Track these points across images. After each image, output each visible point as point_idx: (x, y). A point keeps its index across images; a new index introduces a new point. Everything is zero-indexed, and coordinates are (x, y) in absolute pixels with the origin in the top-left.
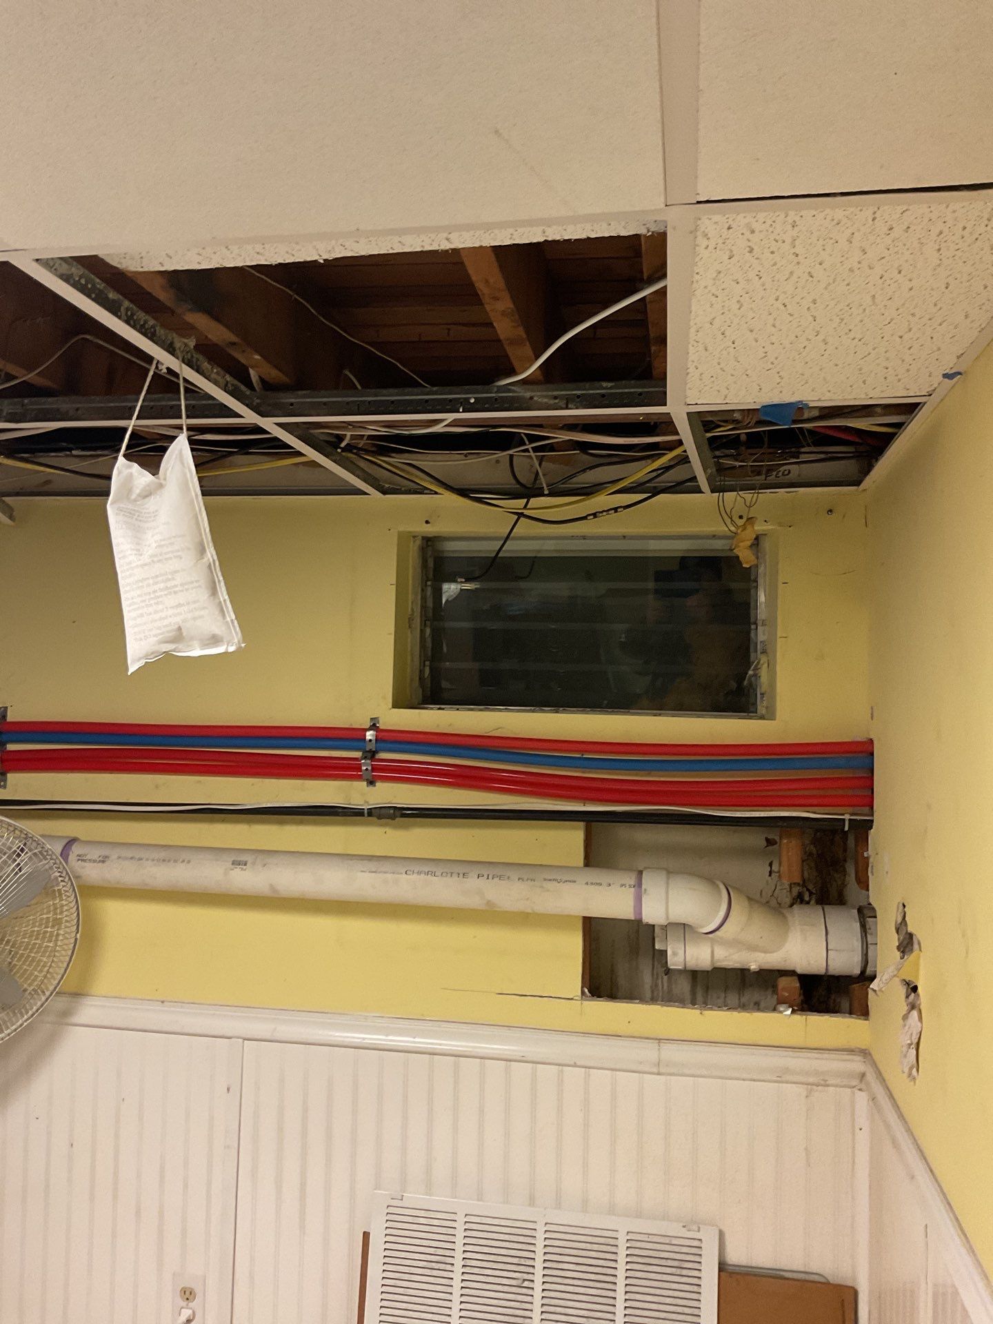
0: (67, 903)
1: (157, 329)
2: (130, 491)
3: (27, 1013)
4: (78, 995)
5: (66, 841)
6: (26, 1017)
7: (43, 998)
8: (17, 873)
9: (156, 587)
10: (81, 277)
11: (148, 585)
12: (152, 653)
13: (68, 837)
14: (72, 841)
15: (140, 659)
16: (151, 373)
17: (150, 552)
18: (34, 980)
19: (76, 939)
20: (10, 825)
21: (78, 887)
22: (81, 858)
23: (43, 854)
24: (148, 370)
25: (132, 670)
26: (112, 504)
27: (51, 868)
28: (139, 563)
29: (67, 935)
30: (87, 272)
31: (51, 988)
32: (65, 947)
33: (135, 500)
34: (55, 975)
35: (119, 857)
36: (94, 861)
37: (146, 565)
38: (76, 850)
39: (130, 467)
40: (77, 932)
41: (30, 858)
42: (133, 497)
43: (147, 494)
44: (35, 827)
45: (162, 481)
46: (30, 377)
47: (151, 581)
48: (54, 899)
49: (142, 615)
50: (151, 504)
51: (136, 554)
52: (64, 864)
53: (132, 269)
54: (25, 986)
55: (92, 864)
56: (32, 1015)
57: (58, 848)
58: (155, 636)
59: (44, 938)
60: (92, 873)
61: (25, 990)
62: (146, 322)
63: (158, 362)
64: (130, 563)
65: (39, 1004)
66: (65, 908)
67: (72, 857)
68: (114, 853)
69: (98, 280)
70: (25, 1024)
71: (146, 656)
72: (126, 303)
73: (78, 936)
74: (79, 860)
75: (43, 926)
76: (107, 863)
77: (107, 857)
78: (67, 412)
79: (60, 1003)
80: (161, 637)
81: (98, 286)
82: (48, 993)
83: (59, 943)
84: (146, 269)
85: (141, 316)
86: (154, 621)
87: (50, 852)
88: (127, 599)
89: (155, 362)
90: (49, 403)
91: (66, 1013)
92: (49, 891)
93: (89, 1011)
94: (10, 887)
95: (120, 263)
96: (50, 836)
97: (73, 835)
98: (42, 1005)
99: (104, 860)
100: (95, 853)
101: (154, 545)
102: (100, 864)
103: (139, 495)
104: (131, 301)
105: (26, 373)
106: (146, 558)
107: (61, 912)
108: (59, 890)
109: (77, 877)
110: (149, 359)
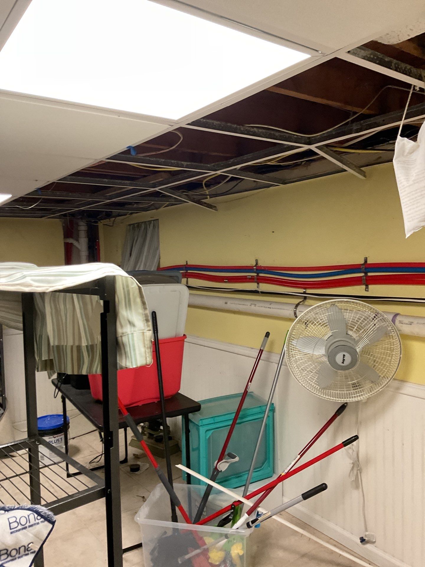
0: (396, 341)
1: (412, 70)
2: (404, 152)
3: (381, 385)
4: (403, 381)
5: (394, 314)
6: (380, 387)
7: (388, 380)
8: (373, 327)
9: (416, 195)
10: (371, 54)
11: (413, 195)
12: (416, 227)
13: (395, 313)
14: (396, 315)
15: (411, 231)
16: (411, 93)
17: (413, 179)
18: (383, 373)
19: (400, 357)
20: (368, 306)
21: (399, 334)
22: (401, 322)
23: (384, 320)
24: (409, 92)
25: (407, 236)
26: (395, 159)
27: (388, 326)
28: (408, 185)
29: (396, 355)
30: (373, 51)
31: (391, 377)
32: (396, 360)
33: (407, 156)
34: (392, 371)
35: (418, 323)
36: (407, 324)
37: (411, 185)
38: (398, 318)
39: (403, 140)
40: (401, 354)
41: (378, 321)
42: (405, 154)
43: (412, 151)
44: (380, 308)
45: (419, 144)
46: (364, 111)
47: (414, 193)
48: (390, 338)
49: (410, 210)
50: (414, 156)
51: (406, 181)
52: (393, 324)
53: (396, 43)
54: (380, 374)
55: (406, 325)
56: (383, 387)
57: (390, 317)
58: (417, 219)
59: (387, 355)
60: (406, 329)
61: (380, 376)
62: (406, 68)
63: (414, 86)
64: (404, 185)
65: (386, 382)
66: (395, 343)
67: (397, 322)
68: (415, 321)
69: (379, 54)
70: (380, 390)
71: (414, 229)
72: (395, 61)
73: (401, 356)
74: (400, 323)
75: (386, 350)
76: (413, 325)
77: (412, 322)
78: (380, 122)
79: (396, 384)
80: (420, 219)
81: (380, 57)
82: (389, 379)
83: (393, 358)
84: (402, 41)
85: (403, 65)
86: (416, 212)
87: (387, 319)
88: (404, 203)
89: (412, 86)
90: (372, 120)
91: (398, 389)
92: (387, 335)
93: (408, 389)
94: (370, 332)
95: (389, 42)
96: (386, 312)
97: (398, 312)
98: (387, 383)
99: (411, 324)
100: (406, 320)
101: (415, 175)
102: (409, 325)
103: (408, 153)
104: (397, 60)
105: (361, 109)
106: (411, 182)
107: (394, 345)
108: (392, 335)
109: (399, 330)
110: (409, 86)
